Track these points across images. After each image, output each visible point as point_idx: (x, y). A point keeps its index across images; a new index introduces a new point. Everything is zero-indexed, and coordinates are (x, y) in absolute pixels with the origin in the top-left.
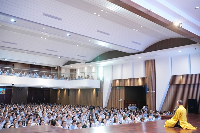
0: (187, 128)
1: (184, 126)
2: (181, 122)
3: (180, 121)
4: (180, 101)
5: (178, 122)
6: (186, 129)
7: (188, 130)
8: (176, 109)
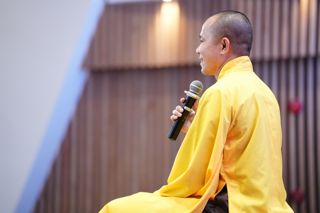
5: (218, 205)
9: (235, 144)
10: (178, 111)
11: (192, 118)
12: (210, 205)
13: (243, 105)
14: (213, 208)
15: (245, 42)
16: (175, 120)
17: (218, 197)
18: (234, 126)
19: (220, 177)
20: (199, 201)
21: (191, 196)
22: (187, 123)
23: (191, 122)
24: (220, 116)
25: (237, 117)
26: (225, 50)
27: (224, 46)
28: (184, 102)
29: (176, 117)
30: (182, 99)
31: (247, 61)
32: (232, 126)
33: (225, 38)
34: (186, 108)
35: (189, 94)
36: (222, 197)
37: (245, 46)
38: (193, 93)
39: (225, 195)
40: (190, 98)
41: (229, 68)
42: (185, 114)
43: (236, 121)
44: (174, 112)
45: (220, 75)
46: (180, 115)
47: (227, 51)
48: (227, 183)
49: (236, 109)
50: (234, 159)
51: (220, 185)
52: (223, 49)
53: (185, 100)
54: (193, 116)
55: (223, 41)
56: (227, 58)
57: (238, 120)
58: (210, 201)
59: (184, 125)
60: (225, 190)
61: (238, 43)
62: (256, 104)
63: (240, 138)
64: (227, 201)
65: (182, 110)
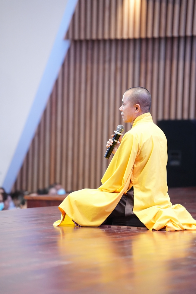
0: (169, 225)
1: (155, 217)
2: (143, 200)
3: (137, 194)
4: (142, 92)
5: (128, 197)
6: (163, 229)
7: (171, 236)
8: (117, 137)
9: (140, 164)
10: (110, 142)
11: (118, 146)
12: (124, 197)
13: (145, 142)
14: (125, 198)
15: (147, 105)
16: (109, 147)
17: (128, 192)
18: (140, 154)
19: (131, 182)
20: (118, 195)
21: (114, 192)
22: (115, 149)
23: (118, 148)
24: (131, 149)
25: (141, 150)
26: (138, 110)
27: (137, 108)
28: (114, 137)
29: (109, 146)
30: (113, 135)
31: (149, 115)
32: (138, 154)
33: (138, 104)
34: (114, 140)
35: (116, 132)
36: (130, 193)
37: (148, 107)
38: (119, 132)
39: (132, 192)
40: (117, 135)
41: (139, 120)
42: (115, 143)
43: (141, 151)
44: (108, 142)
45: (134, 124)
46: (112, 144)
47: (139, 111)
48: (134, 185)
49: (141, 145)
50: (139, 172)
51: (130, 186)
52: (136, 110)
53: (114, 136)
54: (119, 144)
55: (136, 106)
56: (138, 115)
57: (142, 151)
58: (124, 195)
59: (114, 150)
60: (132, 189)
61: (144, 106)
62: (153, 142)
63: (142, 161)
64: (133, 195)
65: (112, 142)
